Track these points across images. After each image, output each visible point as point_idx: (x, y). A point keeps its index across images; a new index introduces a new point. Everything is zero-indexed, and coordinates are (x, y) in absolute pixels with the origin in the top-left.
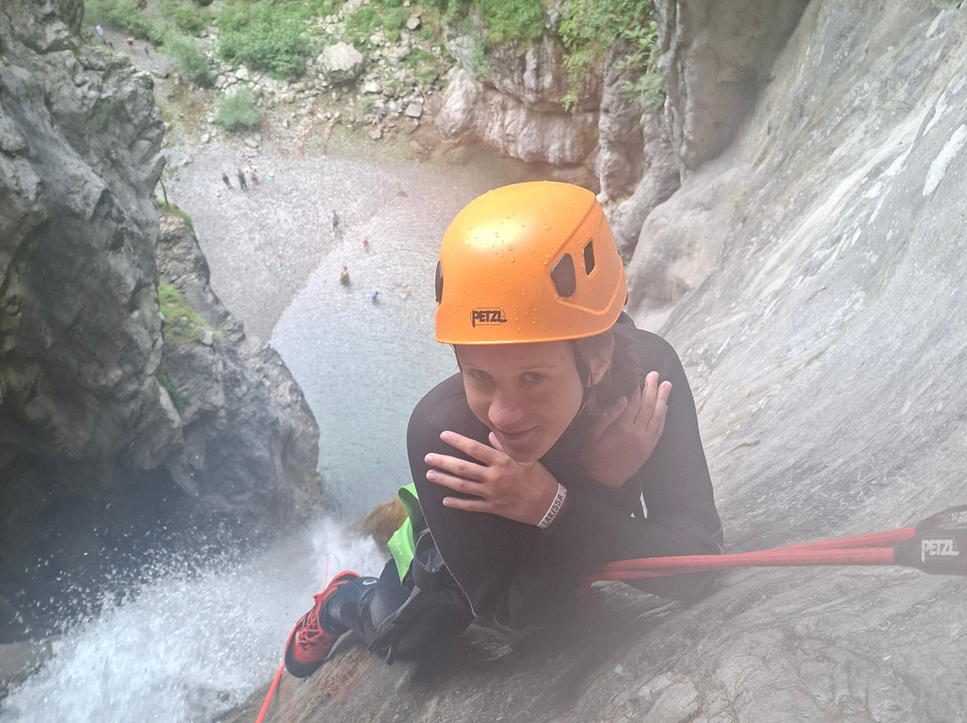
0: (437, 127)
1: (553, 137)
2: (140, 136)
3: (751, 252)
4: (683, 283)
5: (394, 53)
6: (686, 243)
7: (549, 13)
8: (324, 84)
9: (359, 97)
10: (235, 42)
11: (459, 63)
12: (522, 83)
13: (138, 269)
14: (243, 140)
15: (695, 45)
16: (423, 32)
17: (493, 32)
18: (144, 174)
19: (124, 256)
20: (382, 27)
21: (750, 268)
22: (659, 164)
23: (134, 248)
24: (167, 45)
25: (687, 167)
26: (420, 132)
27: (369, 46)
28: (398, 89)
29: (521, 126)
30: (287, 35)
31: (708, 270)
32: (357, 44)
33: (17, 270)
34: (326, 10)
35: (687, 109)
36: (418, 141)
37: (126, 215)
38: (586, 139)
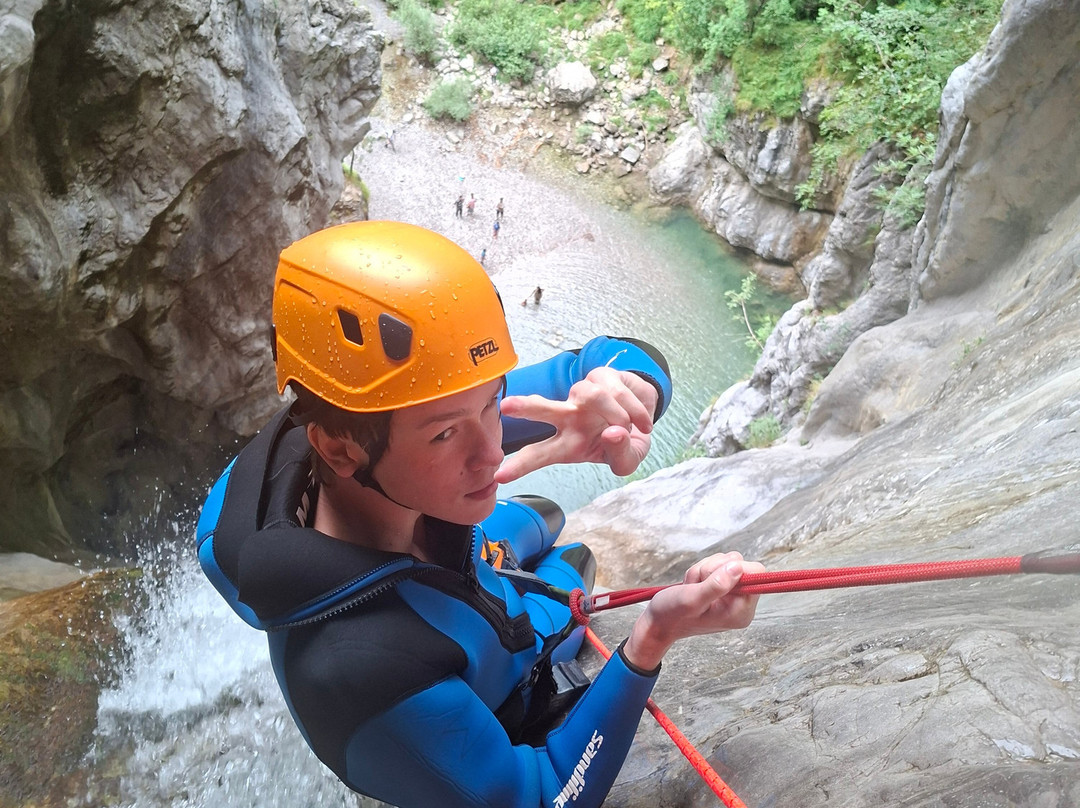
0: (649, 179)
1: (769, 226)
2: (354, 95)
3: (974, 399)
4: (878, 416)
5: (630, 89)
6: (896, 375)
7: (809, 95)
8: (548, 99)
9: (578, 123)
10: (471, 29)
11: (694, 119)
12: (754, 160)
13: (306, 228)
14: (445, 132)
15: (974, 171)
16: (668, 76)
17: (742, 98)
18: (344, 134)
19: (299, 210)
20: (626, 59)
21: (968, 414)
22: (882, 288)
23: (310, 205)
24: (402, 11)
25: (921, 296)
26: (630, 179)
27: (606, 75)
28: (622, 128)
29: (739, 205)
30: (526, 38)
31: (913, 409)
32: (594, 68)
33: (193, 190)
34: (574, 24)
35: (942, 235)
36: (624, 187)
37: (314, 170)
38: (804, 240)
